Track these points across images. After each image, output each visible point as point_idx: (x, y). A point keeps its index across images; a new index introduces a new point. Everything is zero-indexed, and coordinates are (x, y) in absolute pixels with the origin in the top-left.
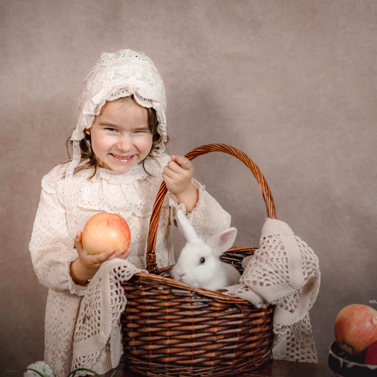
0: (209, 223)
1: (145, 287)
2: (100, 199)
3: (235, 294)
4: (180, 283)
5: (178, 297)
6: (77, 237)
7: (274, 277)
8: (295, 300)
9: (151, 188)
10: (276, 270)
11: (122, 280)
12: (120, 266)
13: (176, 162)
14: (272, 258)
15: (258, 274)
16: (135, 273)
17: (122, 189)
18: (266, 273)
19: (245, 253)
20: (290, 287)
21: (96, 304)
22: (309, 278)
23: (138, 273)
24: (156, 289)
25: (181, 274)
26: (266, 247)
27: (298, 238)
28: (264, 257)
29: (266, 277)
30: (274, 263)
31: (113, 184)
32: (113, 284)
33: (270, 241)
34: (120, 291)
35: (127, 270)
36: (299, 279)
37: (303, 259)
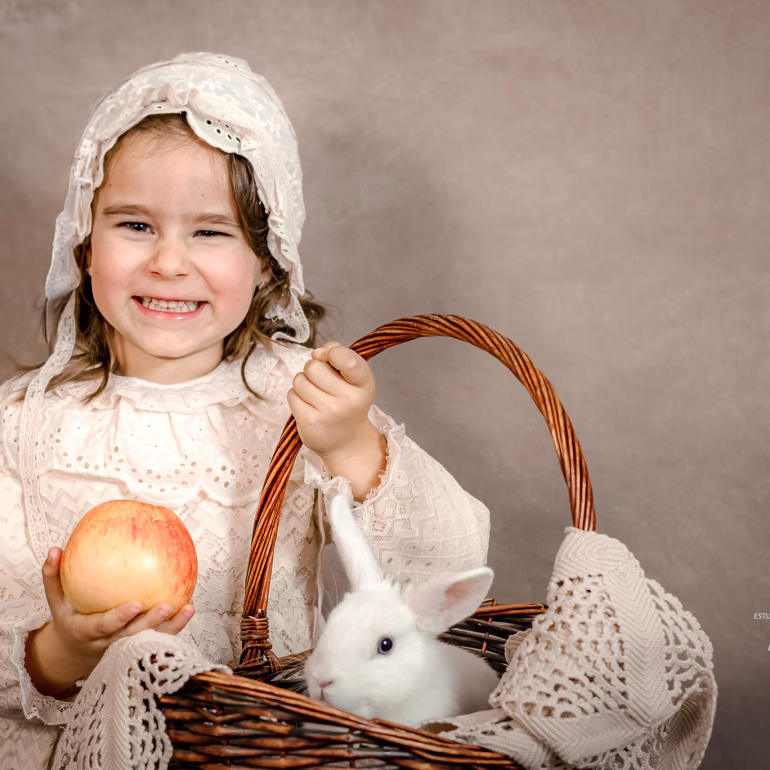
0: (421, 531)
1: (224, 714)
2: (109, 450)
3: (474, 738)
4: (319, 706)
5: (316, 744)
6: (47, 563)
7: (584, 692)
8: (648, 756)
9: (258, 430)
10: (590, 675)
11: (160, 691)
12: (154, 652)
13: (328, 363)
14: (580, 641)
15: (539, 682)
16: (193, 673)
17: (172, 427)
18: (563, 681)
19: (519, 620)
20: (629, 722)
21: (91, 755)
22: (685, 696)
23: (203, 674)
24: (256, 719)
25: (325, 678)
26: (564, 609)
27: (654, 584)
28: (558, 637)
29: (562, 693)
30: (585, 653)
31: (147, 411)
32: (137, 702)
33: (575, 593)
34: (156, 721)
35: (172, 663)
36: (658, 700)
37: (668, 643)
